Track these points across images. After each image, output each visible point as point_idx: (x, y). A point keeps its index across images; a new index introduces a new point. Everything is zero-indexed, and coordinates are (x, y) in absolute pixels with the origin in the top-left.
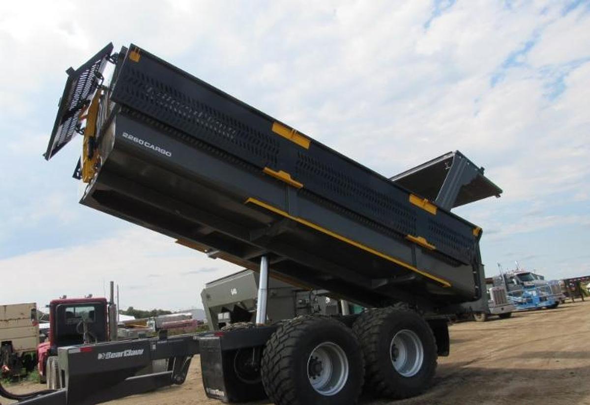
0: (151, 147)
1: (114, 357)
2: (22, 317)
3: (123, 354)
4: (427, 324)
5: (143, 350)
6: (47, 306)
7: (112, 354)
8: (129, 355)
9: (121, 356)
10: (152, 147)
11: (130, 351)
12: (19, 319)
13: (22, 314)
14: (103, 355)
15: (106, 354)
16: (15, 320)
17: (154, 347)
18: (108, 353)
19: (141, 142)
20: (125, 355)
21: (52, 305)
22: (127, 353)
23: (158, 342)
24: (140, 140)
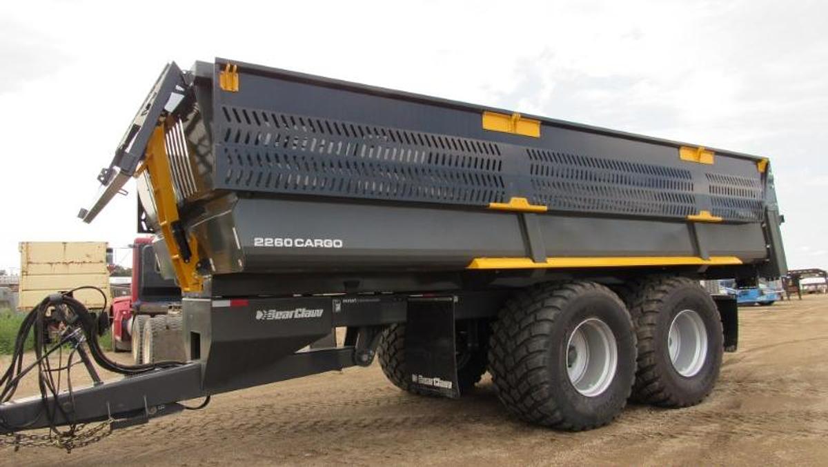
0: (307, 244)
1: (280, 318)
2: (87, 260)
3: (294, 314)
4: (714, 303)
5: (322, 311)
6: (130, 246)
7: (278, 313)
8: (302, 316)
9: (291, 317)
10: (309, 243)
11: (304, 310)
12: (84, 262)
13: (88, 256)
14: (263, 313)
15: (267, 311)
16: (79, 263)
17: (338, 308)
18: (270, 311)
19: (288, 243)
20: (296, 316)
21: (137, 245)
22: (300, 313)
23: (345, 301)
24: (286, 240)
